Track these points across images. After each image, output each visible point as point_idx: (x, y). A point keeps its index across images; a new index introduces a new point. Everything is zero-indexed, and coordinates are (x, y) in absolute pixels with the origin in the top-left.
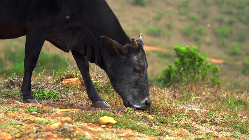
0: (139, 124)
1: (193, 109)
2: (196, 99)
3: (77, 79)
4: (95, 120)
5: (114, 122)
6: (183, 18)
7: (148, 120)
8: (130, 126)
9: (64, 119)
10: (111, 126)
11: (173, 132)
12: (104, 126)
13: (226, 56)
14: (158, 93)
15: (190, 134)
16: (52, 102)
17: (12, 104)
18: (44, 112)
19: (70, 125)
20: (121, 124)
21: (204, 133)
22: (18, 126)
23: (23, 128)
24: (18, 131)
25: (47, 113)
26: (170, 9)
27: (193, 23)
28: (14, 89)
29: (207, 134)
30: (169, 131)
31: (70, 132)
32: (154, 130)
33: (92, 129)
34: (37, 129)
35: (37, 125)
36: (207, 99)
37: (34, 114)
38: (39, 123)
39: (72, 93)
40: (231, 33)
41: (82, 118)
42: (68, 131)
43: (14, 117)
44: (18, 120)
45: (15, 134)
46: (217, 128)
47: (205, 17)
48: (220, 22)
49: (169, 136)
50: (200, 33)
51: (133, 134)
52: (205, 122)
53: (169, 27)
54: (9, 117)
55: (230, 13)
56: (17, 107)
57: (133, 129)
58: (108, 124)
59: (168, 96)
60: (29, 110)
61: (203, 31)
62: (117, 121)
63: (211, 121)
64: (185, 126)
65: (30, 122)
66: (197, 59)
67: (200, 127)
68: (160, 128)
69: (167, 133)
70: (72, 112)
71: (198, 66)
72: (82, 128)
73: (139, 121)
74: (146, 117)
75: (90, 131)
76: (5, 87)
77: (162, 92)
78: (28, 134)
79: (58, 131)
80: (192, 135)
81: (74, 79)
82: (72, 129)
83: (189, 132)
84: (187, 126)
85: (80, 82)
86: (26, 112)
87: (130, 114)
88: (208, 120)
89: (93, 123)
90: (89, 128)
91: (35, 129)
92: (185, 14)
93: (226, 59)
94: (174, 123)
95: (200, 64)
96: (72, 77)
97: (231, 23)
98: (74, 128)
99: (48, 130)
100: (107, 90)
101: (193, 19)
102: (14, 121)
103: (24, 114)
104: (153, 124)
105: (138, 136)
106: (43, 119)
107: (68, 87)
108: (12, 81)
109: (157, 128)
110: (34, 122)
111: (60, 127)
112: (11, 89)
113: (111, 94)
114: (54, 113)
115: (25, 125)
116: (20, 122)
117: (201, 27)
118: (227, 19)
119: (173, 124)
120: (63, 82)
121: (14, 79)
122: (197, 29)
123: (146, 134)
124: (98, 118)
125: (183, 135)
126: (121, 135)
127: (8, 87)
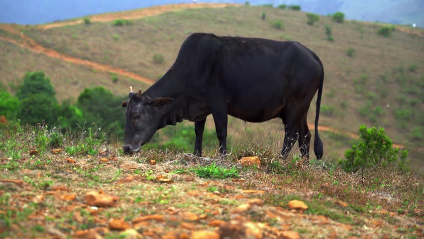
0: (332, 210)
1: (385, 198)
2: (386, 187)
3: (257, 157)
4: (284, 204)
5: (305, 206)
6: (359, 96)
7: (341, 207)
8: (323, 213)
9: (253, 201)
10: (301, 212)
11: (370, 222)
12: (294, 211)
13: (406, 142)
14: (344, 178)
15: (389, 225)
16: (231, 181)
17: (191, 182)
18: (227, 192)
19: (260, 208)
20: (313, 210)
21: (405, 225)
22: (201, 206)
23: (207, 209)
24: (202, 211)
25: (230, 194)
26: (345, 85)
27: (370, 102)
28: (189, 165)
29: (409, 226)
30: (366, 220)
31: (260, 216)
32: (349, 219)
33: (283, 213)
34: (223, 211)
35: (222, 205)
36: (397, 187)
37: (217, 194)
38: (224, 204)
39: (252, 173)
40: (413, 115)
41: (270, 200)
42: (258, 214)
43: (196, 196)
44: (201, 199)
45: (200, 214)
46: (418, 220)
47: (384, 96)
48: (401, 102)
49: (367, 226)
50: (378, 114)
51: (328, 221)
52: (403, 213)
53: (343, 106)
54: (191, 195)
55: (412, 93)
56: (197, 185)
57: (326, 216)
58: (298, 209)
59: (354, 182)
60: (210, 189)
61: (381, 112)
62: (308, 206)
63: (411, 213)
64: (383, 216)
65: (213, 202)
66: (384, 143)
67: (399, 218)
68: (356, 217)
69: (365, 223)
70: (258, 193)
71: (385, 150)
72: (273, 212)
73: (332, 207)
74: (339, 204)
75: (281, 216)
76: (179, 162)
77: (348, 177)
78: (214, 215)
79: (247, 213)
80: (392, 226)
81: (253, 158)
82: (262, 213)
83: (387, 224)
84: (385, 216)
85: (259, 162)
86: (207, 191)
87: (321, 199)
88: (406, 211)
89: (282, 207)
90: (280, 212)
91: (220, 210)
92: (362, 92)
93: (405, 145)
94: (371, 211)
95: (388, 148)
96: (250, 155)
97: (413, 104)
98: (264, 211)
99: (235, 212)
100: (289, 172)
101: (370, 98)
102: (196, 201)
103: (205, 193)
104: (348, 212)
105: (334, 224)
106: (228, 200)
107: (247, 166)
108: (187, 156)
109: (352, 216)
110: (218, 202)
111: (249, 209)
112: (186, 165)
113: (294, 176)
114: (238, 194)
115: (209, 206)
116: (203, 202)
117: (379, 107)
118: (409, 99)
119: (369, 213)
120: (241, 160)
121: (189, 155)
122: (374, 109)
123: (342, 223)
124: (287, 202)
125: (383, 226)
126: (315, 222)
127: (183, 163)
